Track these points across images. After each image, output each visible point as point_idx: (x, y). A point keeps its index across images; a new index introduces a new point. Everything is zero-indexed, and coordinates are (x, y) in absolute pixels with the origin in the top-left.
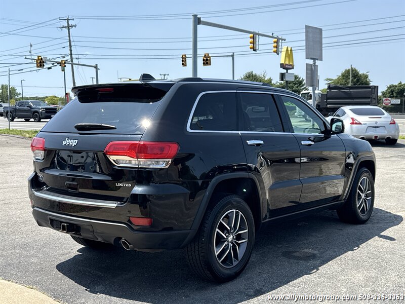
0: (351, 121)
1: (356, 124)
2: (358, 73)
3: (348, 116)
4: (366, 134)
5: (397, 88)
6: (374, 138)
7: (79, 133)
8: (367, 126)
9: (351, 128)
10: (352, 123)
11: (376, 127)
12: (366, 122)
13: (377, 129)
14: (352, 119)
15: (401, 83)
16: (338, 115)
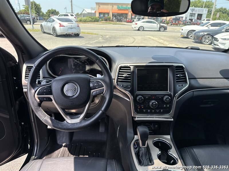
0: (60, 25)
1: (62, 26)
2: (36, 4)
3: (57, 22)
4: (68, 32)
6: (71, 34)
8: (68, 28)
9: (60, 29)
10: (60, 26)
11: (72, 28)
12: (66, 26)
13: (72, 29)
14: (60, 24)
15: (52, 9)
16: (49, 22)
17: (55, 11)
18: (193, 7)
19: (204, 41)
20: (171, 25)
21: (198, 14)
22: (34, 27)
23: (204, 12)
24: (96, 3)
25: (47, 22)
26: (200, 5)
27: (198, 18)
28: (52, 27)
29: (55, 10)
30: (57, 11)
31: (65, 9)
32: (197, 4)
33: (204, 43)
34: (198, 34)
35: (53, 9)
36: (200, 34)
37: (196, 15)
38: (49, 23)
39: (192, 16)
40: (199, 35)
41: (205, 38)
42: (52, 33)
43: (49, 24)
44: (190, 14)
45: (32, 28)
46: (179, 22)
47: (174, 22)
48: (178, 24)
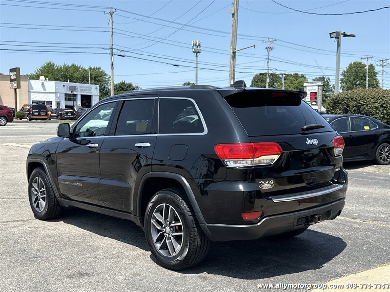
7: (302, 134)
18: (68, 80)
20: (30, 119)
21: (82, 96)
23: (94, 91)
26: (79, 76)
27: (83, 104)
32: (72, 74)
37: (79, 99)
39: (69, 100)
44: (64, 95)
46: (46, 112)
47: (35, 114)
48: (46, 117)
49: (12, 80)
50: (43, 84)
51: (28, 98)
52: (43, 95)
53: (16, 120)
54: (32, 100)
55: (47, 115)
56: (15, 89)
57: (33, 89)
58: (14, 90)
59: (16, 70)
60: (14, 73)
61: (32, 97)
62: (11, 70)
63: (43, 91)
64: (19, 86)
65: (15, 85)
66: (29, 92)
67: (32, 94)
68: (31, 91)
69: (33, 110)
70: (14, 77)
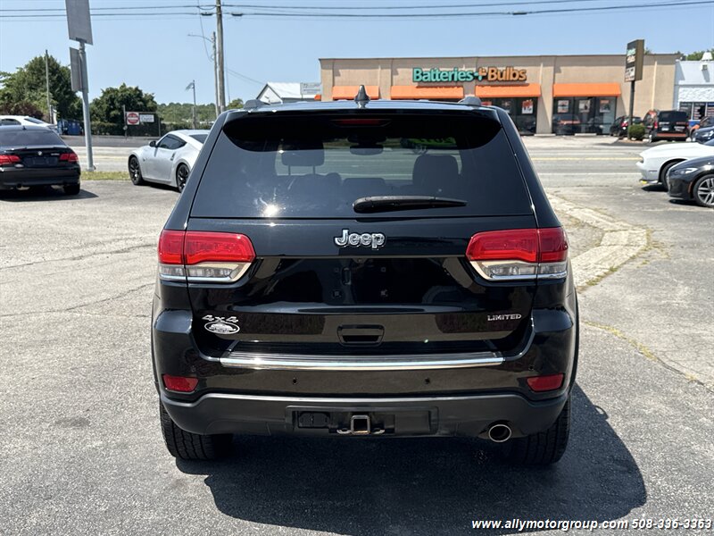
2: (58, 66)
3: (193, 148)
5: (120, 94)
15: (124, 86)
16: (163, 146)
17: (138, 93)
19: (704, 196)
22: (94, 164)
24: (320, 60)
25: (157, 147)
28: (175, 162)
29: (137, 89)
30: (144, 92)
31: (188, 88)
33: (705, 202)
34: (682, 172)
35: (128, 86)
36: (687, 172)
38: (163, 151)
40: (685, 175)
41: (705, 185)
42: (174, 184)
43: (164, 154)
45: (88, 168)
46: (686, 126)
47: (664, 129)
48: (684, 136)
49: (629, 65)
50: (705, 68)
51: (672, 97)
52: (703, 89)
53: (629, 141)
54: (680, 100)
55: (686, 131)
56: (633, 82)
57: (683, 79)
58: (630, 83)
59: (637, 45)
60: (633, 51)
61: (680, 96)
62: (630, 46)
63: (704, 82)
64: (638, 76)
65: (633, 74)
66: (675, 85)
67: (681, 90)
68: (681, 83)
69: (660, 121)
70: (631, 60)
